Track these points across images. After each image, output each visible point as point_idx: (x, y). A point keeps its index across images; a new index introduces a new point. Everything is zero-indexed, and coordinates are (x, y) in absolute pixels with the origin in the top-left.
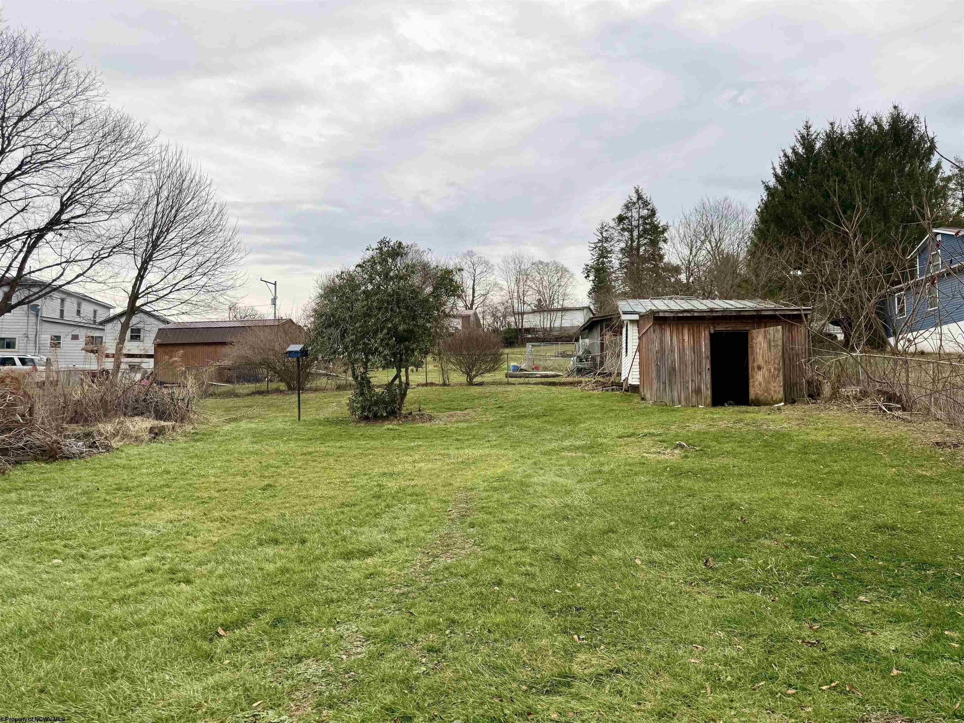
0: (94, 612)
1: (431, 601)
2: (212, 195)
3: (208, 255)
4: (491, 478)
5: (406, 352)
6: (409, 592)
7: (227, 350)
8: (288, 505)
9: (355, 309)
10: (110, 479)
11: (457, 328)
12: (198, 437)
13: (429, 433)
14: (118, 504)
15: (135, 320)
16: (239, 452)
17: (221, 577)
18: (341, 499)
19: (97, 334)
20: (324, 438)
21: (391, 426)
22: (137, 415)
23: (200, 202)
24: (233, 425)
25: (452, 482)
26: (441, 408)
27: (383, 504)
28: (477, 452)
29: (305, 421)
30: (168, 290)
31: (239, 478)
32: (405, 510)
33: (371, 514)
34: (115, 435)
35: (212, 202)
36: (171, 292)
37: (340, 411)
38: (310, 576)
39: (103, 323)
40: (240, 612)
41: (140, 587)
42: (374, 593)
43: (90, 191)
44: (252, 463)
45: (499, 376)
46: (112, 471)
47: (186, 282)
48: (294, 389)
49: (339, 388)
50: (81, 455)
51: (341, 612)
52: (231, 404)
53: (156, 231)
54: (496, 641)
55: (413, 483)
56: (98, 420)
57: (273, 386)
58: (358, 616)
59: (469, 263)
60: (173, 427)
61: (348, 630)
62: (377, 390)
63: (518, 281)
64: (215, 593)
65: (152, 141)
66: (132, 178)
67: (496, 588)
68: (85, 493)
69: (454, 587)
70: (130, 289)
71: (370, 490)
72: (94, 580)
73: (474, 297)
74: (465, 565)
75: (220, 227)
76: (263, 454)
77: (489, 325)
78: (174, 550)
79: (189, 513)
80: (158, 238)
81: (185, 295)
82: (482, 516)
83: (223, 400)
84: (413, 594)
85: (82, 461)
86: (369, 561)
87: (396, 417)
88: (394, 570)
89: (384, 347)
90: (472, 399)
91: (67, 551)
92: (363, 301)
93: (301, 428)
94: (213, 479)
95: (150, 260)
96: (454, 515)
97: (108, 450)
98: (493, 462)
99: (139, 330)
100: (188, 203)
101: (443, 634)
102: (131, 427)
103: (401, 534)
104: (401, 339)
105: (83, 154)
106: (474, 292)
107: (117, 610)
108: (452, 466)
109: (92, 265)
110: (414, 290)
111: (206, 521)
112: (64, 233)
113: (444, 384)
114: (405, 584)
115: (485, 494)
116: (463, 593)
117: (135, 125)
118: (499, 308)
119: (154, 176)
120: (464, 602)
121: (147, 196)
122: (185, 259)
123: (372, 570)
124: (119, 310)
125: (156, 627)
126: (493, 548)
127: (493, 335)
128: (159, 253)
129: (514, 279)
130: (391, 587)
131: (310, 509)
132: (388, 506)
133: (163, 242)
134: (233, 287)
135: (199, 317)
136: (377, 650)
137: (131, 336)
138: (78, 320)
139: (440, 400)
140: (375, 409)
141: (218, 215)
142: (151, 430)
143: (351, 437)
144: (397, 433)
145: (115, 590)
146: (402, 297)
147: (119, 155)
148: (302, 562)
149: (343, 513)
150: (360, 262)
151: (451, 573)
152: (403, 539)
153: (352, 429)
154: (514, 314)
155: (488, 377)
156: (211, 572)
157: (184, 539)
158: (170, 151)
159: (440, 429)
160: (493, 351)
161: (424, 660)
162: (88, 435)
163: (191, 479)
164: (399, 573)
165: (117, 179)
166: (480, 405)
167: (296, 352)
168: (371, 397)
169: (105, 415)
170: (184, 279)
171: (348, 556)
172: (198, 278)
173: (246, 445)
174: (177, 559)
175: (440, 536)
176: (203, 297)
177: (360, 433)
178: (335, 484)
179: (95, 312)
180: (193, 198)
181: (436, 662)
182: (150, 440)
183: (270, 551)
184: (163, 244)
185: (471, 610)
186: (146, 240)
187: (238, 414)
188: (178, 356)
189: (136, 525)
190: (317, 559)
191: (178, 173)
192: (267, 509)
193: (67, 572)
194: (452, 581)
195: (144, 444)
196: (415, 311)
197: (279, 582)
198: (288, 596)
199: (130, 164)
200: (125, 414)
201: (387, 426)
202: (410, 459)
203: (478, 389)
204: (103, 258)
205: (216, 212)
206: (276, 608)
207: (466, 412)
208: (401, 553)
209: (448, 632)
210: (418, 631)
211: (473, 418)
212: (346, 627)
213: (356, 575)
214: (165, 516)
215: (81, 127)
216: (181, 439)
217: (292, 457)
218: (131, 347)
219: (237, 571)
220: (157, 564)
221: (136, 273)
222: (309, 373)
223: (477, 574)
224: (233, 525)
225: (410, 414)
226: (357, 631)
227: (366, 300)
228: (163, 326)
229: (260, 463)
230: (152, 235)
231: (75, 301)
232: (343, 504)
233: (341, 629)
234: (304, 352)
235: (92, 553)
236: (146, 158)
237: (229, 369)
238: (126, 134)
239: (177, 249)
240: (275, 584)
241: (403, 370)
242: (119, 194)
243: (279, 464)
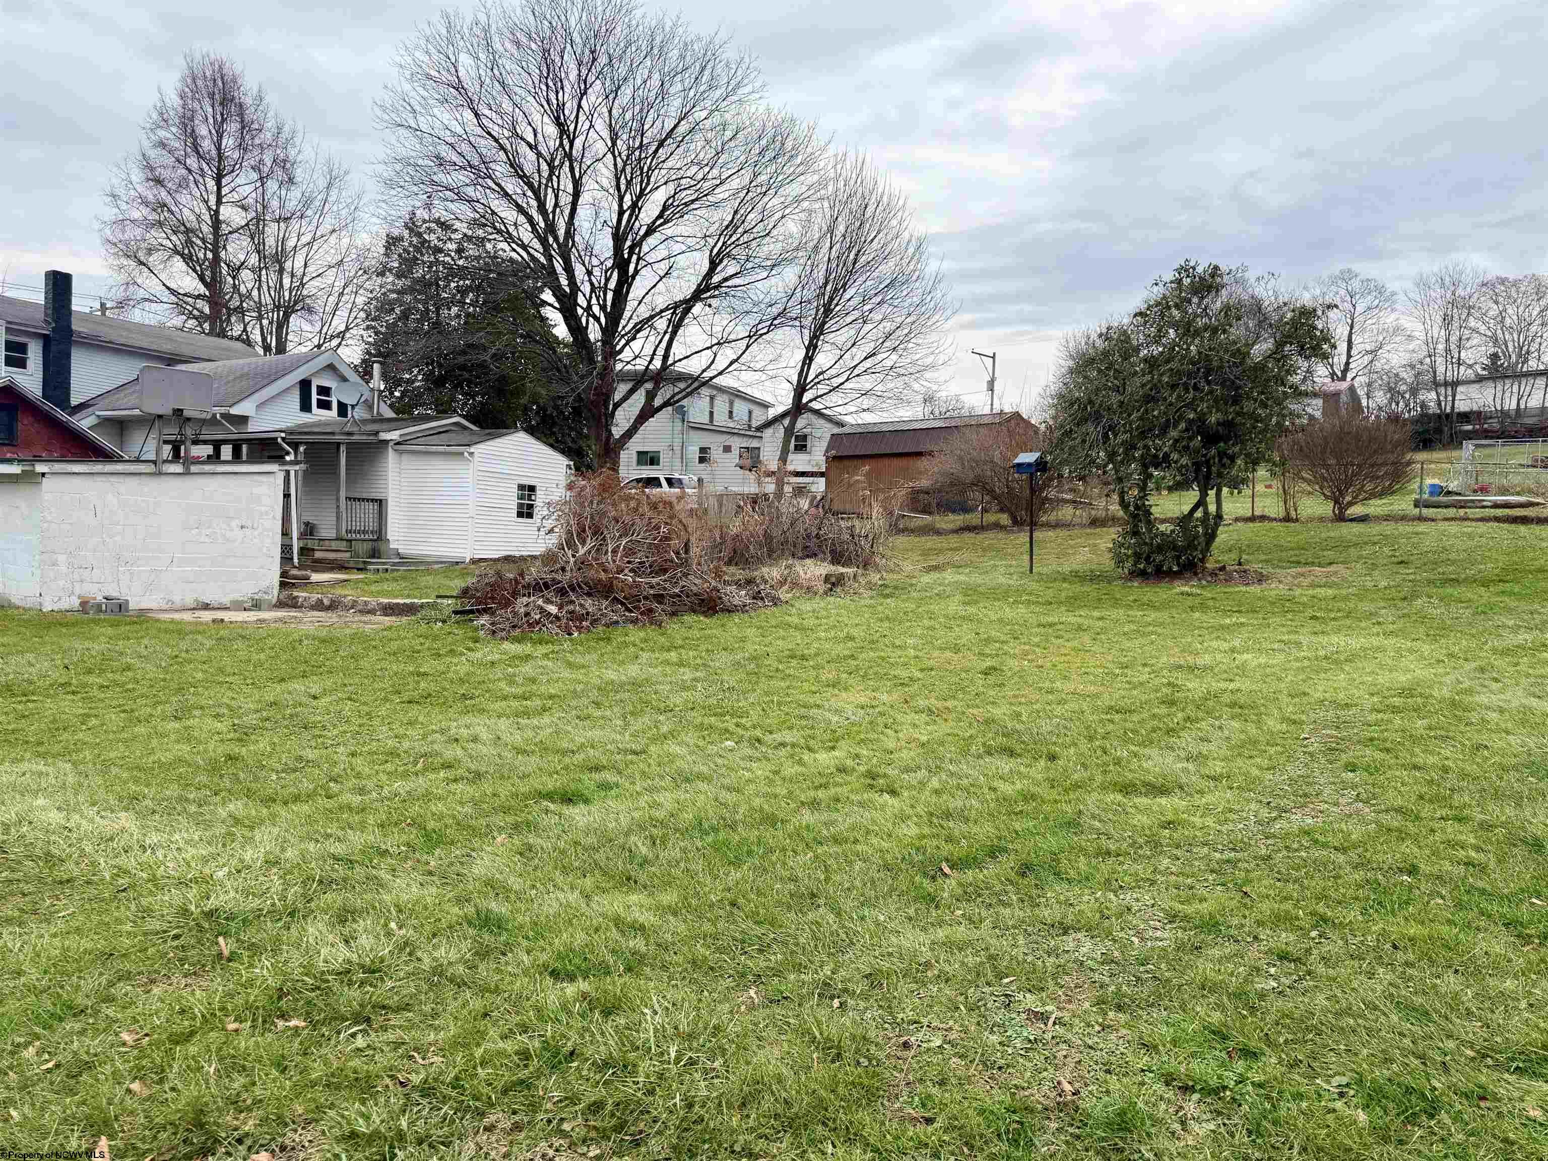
0: (781, 815)
1: (1279, 880)
2: (906, 223)
3: (899, 320)
4: (1389, 689)
5: (1220, 461)
6: (1239, 860)
7: (923, 463)
8: (1023, 700)
9: (1129, 389)
10: (780, 642)
11: (1311, 418)
12: (887, 591)
13: (1260, 604)
14: (794, 677)
15: (801, 423)
16: (946, 616)
17: (937, 792)
18: (1106, 701)
19: (755, 444)
20: (1073, 602)
21: (1186, 589)
22: (808, 556)
23: (889, 237)
24: (935, 575)
25: (1307, 690)
26: (1279, 561)
27: (1180, 715)
28: (1356, 643)
29: (1040, 574)
30: (845, 376)
31: (948, 654)
32: (1220, 728)
33: (1160, 729)
34: (782, 583)
35: (906, 235)
36: (848, 379)
37: (1096, 561)
38: (1068, 809)
39: (759, 429)
40: (970, 846)
41: (832, 791)
42: (1178, 852)
43: (746, 238)
44: (965, 634)
45: (1402, 504)
46: (782, 632)
47: (868, 364)
48: (1022, 524)
49: (1095, 522)
50: (743, 609)
51: (1125, 871)
52: (929, 545)
53: (829, 288)
54: (1408, 964)
55: (1232, 686)
56: (760, 561)
57: (991, 518)
58: (1153, 883)
59: (1343, 292)
60: (855, 576)
61: (1138, 900)
62: (1162, 528)
63: (1447, 320)
64: (932, 814)
65: (823, 149)
66: (797, 210)
67: (1405, 877)
68: (753, 658)
69: (1320, 865)
70: (795, 379)
71: (1157, 691)
72: (776, 773)
73: (1349, 356)
74: (1342, 831)
75: (917, 273)
76: (980, 621)
77: (1380, 408)
78: (870, 746)
79: (885, 697)
80: (831, 299)
81: (866, 382)
82: (1370, 754)
83: (918, 539)
84: (1246, 865)
85: (746, 615)
86: (1163, 801)
87: (1196, 574)
88: (1210, 821)
89: (1180, 452)
90: (1343, 545)
91: (740, 731)
92: (1143, 375)
93: (1034, 586)
94: (912, 652)
95: (822, 334)
96: (1315, 746)
97: (775, 604)
98: (1390, 662)
99: (805, 437)
100: (872, 240)
101: (1306, 935)
102: (801, 573)
103: (1218, 767)
104: (1211, 439)
105: (735, 183)
106: (1350, 348)
107: (807, 817)
108: (1306, 663)
109: (748, 347)
110: (1238, 350)
111: (908, 711)
112: (714, 302)
113: (1287, 519)
114: (1231, 846)
115: (1372, 717)
116: (1340, 877)
117: (801, 130)
118: (1404, 375)
119: (826, 204)
120: (1342, 891)
121: (817, 236)
122: (868, 327)
123: (1170, 817)
124: (780, 409)
125: (859, 847)
126: (1396, 810)
127: (1392, 428)
128: (832, 322)
129: (1439, 320)
130: (1206, 848)
131: (1058, 710)
132: (1188, 719)
133: (837, 305)
134: (932, 366)
135: (885, 415)
136: (1189, 940)
137: (796, 446)
138: (731, 425)
139: (1281, 548)
140: (1159, 558)
141: (914, 255)
142: (827, 578)
143: (1116, 603)
144: (1198, 600)
145: (803, 791)
146: (1215, 364)
147: (780, 178)
148: (1053, 787)
149: (1111, 721)
150: (1143, 307)
151: (1316, 841)
152: (1221, 775)
153: (1117, 588)
154: (1436, 384)
155: (1375, 507)
156: (922, 784)
157: (882, 733)
158: (848, 162)
159: (1280, 599)
160: (1392, 458)
161: (1272, 970)
162: (750, 582)
163: (883, 650)
164: (1219, 828)
165: (779, 215)
166: (1360, 557)
167: (1029, 465)
168: (1152, 539)
169: (770, 556)
170: (866, 358)
171: (1127, 789)
172: (885, 355)
173: (954, 606)
174: (875, 760)
175: (1290, 779)
176: (891, 385)
177: (1131, 598)
178: (1096, 676)
179: (750, 412)
180: (878, 233)
181: (1295, 977)
182: (826, 593)
183: (1005, 765)
184: (838, 308)
185: (1357, 906)
186: (815, 304)
187: (941, 559)
188: (861, 474)
189: (818, 706)
190: (1076, 786)
191: (859, 195)
192: (993, 703)
193: (742, 759)
194: (1317, 853)
195: (817, 597)
196: (1239, 387)
197: (1021, 812)
198: (1038, 834)
199: (794, 189)
200: (793, 556)
201: (1180, 587)
202: (1226, 646)
203: (1356, 528)
204: (761, 335)
205: (911, 250)
206: (1023, 848)
207: (1332, 568)
208: (1219, 797)
209: (1314, 934)
210: (1259, 923)
211: (1344, 579)
212: (1135, 896)
213: (1145, 820)
214: (852, 699)
215: (732, 144)
216: (866, 594)
217: (1023, 629)
218: (798, 462)
219: (958, 787)
220: (849, 763)
221: (801, 354)
222: (1046, 498)
223: (1367, 850)
224: (946, 720)
225: (1223, 569)
226: (1153, 906)
227: (1150, 373)
228: (836, 430)
229: (977, 634)
230: (824, 294)
231: (726, 397)
232: (1111, 708)
233: (1128, 897)
234: (1041, 465)
235: (768, 738)
236: (816, 178)
237: (928, 493)
238: (789, 145)
239: (856, 314)
240: (1016, 814)
241: (1212, 493)
242: (781, 238)
243: (1003, 638)
